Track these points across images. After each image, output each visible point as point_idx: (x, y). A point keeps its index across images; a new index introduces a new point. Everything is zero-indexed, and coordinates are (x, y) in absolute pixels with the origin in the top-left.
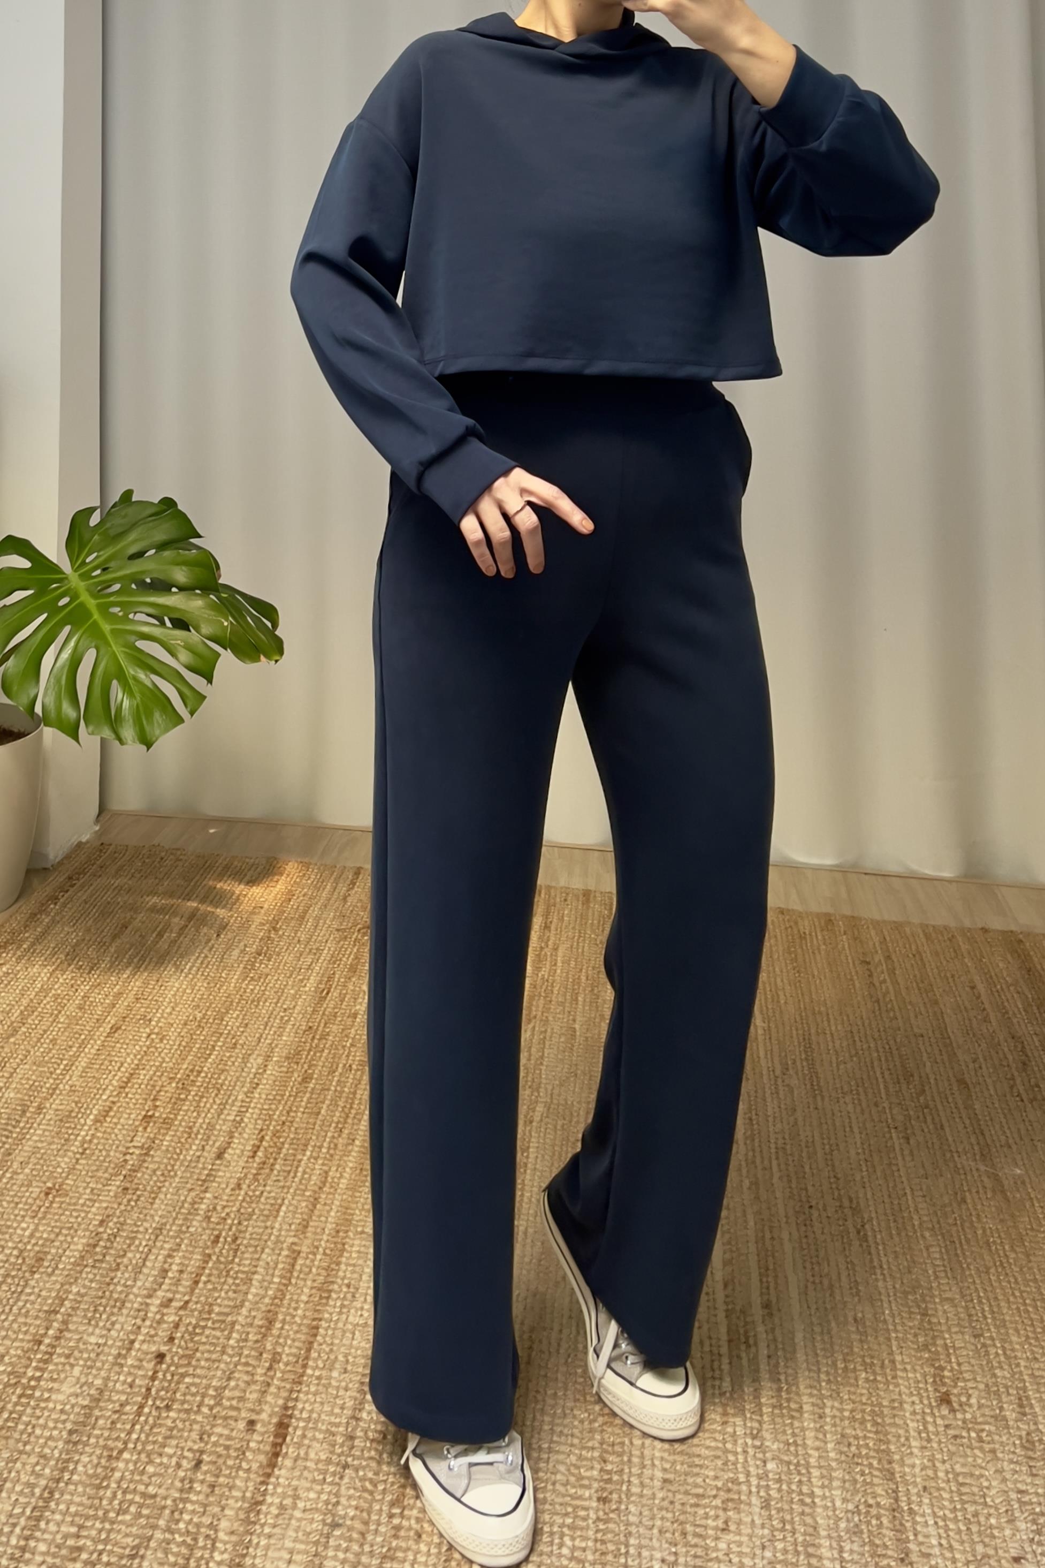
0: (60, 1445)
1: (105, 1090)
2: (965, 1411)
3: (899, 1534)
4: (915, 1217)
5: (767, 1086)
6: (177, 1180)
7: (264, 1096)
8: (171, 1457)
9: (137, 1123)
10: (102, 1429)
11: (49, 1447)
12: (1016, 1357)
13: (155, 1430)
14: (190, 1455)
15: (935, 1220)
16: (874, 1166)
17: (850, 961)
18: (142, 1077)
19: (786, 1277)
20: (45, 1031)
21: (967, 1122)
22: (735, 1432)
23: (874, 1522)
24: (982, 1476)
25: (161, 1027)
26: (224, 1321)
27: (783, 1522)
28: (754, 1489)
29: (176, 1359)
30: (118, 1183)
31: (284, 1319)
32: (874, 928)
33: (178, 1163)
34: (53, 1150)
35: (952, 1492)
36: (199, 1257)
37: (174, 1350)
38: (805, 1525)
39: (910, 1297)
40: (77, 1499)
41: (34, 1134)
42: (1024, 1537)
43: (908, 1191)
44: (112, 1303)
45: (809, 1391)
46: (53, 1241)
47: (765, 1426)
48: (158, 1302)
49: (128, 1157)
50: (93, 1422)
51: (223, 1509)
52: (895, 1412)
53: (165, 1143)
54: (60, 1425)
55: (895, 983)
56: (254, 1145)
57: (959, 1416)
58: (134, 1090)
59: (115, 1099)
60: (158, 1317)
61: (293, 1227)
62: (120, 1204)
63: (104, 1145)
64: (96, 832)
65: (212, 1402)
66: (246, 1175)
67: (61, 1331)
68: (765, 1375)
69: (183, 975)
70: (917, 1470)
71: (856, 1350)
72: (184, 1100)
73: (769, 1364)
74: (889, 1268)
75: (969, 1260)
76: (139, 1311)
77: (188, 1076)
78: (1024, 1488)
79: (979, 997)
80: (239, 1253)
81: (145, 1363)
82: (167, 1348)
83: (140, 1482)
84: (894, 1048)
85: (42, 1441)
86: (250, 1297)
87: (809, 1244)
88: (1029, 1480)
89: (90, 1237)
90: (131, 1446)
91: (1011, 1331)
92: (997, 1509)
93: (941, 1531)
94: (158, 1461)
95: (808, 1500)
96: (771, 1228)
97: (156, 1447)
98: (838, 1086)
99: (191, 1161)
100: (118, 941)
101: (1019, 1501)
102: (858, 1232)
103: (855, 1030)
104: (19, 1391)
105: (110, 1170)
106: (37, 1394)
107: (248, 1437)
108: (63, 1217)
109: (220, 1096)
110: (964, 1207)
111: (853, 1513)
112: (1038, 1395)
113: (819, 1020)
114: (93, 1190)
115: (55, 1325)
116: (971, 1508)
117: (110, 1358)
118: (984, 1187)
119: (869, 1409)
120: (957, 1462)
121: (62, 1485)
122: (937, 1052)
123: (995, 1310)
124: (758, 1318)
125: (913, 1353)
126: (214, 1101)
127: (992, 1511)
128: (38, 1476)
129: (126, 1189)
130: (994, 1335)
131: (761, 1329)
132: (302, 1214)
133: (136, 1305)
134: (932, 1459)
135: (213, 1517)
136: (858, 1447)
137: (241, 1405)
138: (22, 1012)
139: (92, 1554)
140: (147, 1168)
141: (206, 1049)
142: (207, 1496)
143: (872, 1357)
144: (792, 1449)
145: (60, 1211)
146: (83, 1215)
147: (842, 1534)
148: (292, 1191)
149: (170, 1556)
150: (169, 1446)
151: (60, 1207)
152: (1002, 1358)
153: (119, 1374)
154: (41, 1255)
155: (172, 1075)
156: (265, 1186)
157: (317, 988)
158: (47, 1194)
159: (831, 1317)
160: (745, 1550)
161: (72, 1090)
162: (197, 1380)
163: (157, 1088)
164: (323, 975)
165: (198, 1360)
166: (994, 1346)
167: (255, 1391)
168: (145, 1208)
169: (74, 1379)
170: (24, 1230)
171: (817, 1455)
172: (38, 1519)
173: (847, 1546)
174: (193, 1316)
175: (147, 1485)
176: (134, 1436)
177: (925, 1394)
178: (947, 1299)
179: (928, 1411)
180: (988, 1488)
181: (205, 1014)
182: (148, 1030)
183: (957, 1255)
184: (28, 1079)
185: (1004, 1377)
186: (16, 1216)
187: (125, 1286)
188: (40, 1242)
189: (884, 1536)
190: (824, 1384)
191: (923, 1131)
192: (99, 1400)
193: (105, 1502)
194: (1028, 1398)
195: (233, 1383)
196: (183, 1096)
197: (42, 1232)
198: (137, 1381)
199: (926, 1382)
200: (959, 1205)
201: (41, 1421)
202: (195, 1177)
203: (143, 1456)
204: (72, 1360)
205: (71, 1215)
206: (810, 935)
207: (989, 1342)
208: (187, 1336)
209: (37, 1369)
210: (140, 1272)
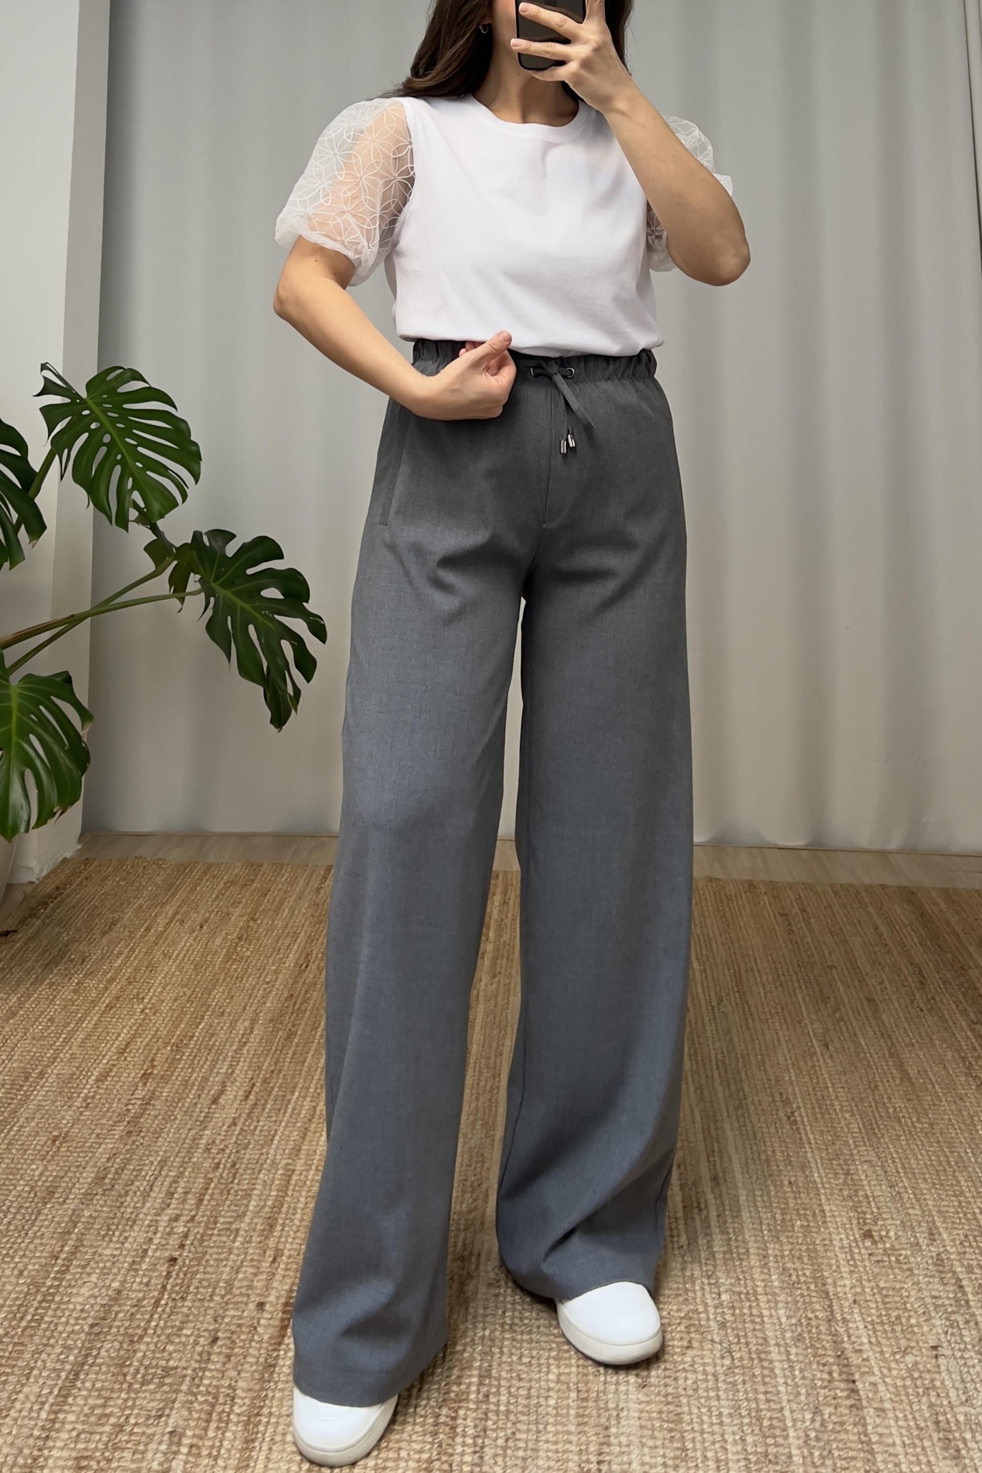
0: (83, 1336)
1: (104, 1056)
2: (884, 1243)
3: (835, 1338)
4: (836, 1103)
5: (705, 1015)
6: (177, 1122)
7: (252, 1052)
8: (187, 1336)
9: (136, 1080)
10: (121, 1321)
11: (72, 1340)
12: (925, 1199)
13: (172, 1317)
14: (206, 1334)
15: (853, 1104)
16: (799, 1068)
17: (771, 913)
18: (139, 1044)
19: (730, 1156)
20: (42, 1013)
21: (877, 1029)
22: (693, 1274)
23: (814, 1331)
24: (903, 1288)
25: (153, 1004)
26: (228, 1229)
27: (738, 1336)
28: (711, 1316)
29: (187, 1261)
30: (122, 1128)
31: (284, 1223)
32: (790, 889)
33: (177, 1109)
34: (57, 1107)
35: (877, 1302)
36: (202, 1181)
37: (185, 1254)
38: (757, 1337)
39: (834, 1162)
40: (103, 1377)
41: (36, 1096)
42: (940, 1331)
43: (829, 1085)
44: (123, 1222)
45: (753, 1238)
46: (63, 1177)
47: (719, 1268)
48: (166, 1218)
49: (130, 1107)
50: (113, 1316)
51: (239, 1373)
52: (827, 1247)
53: (164, 1094)
54: (80, 1321)
55: (811, 930)
56: (245, 1091)
57: (880, 1246)
58: (132, 1055)
59: (116, 1063)
60: (168, 1230)
61: (287, 1152)
62: (126, 1144)
63: (106, 1099)
64: (78, 850)
65: (223, 1292)
66: (240, 1115)
67: (77, 1247)
68: (715, 1229)
69: (171, 961)
70: (847, 1289)
71: (791, 1205)
72: (181, 1059)
73: (718, 1221)
74: (816, 1143)
75: (883, 1132)
76: (150, 1226)
77: (181, 1040)
78: (937, 1294)
79: (882, 935)
80: (238, 1175)
81: (158, 1267)
82: (178, 1253)
83: (162, 1358)
84: (812, 978)
85: (64, 1335)
86: (251, 1208)
87: (747, 1131)
88: (941, 1288)
89: (98, 1172)
90: (151, 1331)
91: (920, 1181)
92: (916, 1312)
93: (871, 1332)
94: (177, 1340)
95: (758, 1320)
96: (715, 1122)
97: (175, 1330)
98: (767, 1010)
99: (188, 1107)
100: (107, 937)
101: (934, 1304)
102: (789, 1118)
103: (779, 967)
104: (39, 1298)
105: (114, 1119)
106: (57, 1298)
107: (259, 1315)
108: (71, 1158)
109: (212, 1055)
110: (876, 1092)
111: (796, 1325)
112: (944, 1225)
113: (747, 959)
114: (98, 1135)
115: (69, 1242)
116: (894, 1314)
117: (126, 1265)
118: (893, 1078)
119: (805, 1247)
120: (881, 1280)
121: (86, 1367)
122: (849, 979)
123: (907, 1166)
124: (708, 1190)
125: (839, 1202)
126: (207, 1059)
127: (912, 1313)
128: (63, 1362)
129: (130, 1132)
130: (907, 1185)
131: (710, 1196)
132: (294, 1141)
133: (147, 1222)
134: (860, 1280)
135: (231, 1379)
136: (798, 1276)
137: (250, 1292)
138: (19, 999)
139: (119, 1418)
140: (149, 1114)
141: (196, 1018)
142: (224, 1364)
143: (805, 1209)
144: (742, 1282)
145: (68, 1154)
146: (90, 1155)
147: (788, 1341)
148: (283, 1124)
149: (193, 1413)
150: (187, 1328)
151: (68, 1151)
152: (914, 1201)
153: (135, 1277)
154: (51, 1189)
155: (167, 1041)
156: (258, 1122)
157: (296, 963)
158: (54, 1141)
159: (769, 1182)
160: (707, 1360)
161: (73, 1057)
162: (209, 1276)
163: (154, 1052)
164: (301, 953)
165: (207, 1261)
166: (907, 1192)
167: (262, 1280)
168: (149, 1145)
169: (92, 1284)
170: (33, 1170)
171: (763, 1285)
172: (66, 1397)
173: (793, 1350)
174: (198, 1226)
175: (168, 1361)
176: (153, 1324)
177: (851, 1233)
178: (866, 1161)
179: (854, 1245)
180: (907, 1297)
181: (194, 991)
182: (141, 1006)
183: (873, 1129)
184: (30, 1051)
185: (917, 1215)
186: (26, 1160)
187: (135, 1208)
188: (50, 1179)
189: (823, 1340)
190: (765, 1232)
191: (839, 1038)
192: (117, 1299)
193: (129, 1378)
194: (937, 1228)
195: (241, 1276)
196: (178, 1057)
197: (52, 1172)
198: (152, 1281)
199: (852, 1224)
200: (873, 1091)
201: (63, 1320)
202: (194, 1119)
203: (163, 1338)
204: (88, 1270)
205: (79, 1156)
206: (736, 896)
207: (902, 1190)
208: (196, 1242)
209: (55, 1279)
210: (148, 1196)
